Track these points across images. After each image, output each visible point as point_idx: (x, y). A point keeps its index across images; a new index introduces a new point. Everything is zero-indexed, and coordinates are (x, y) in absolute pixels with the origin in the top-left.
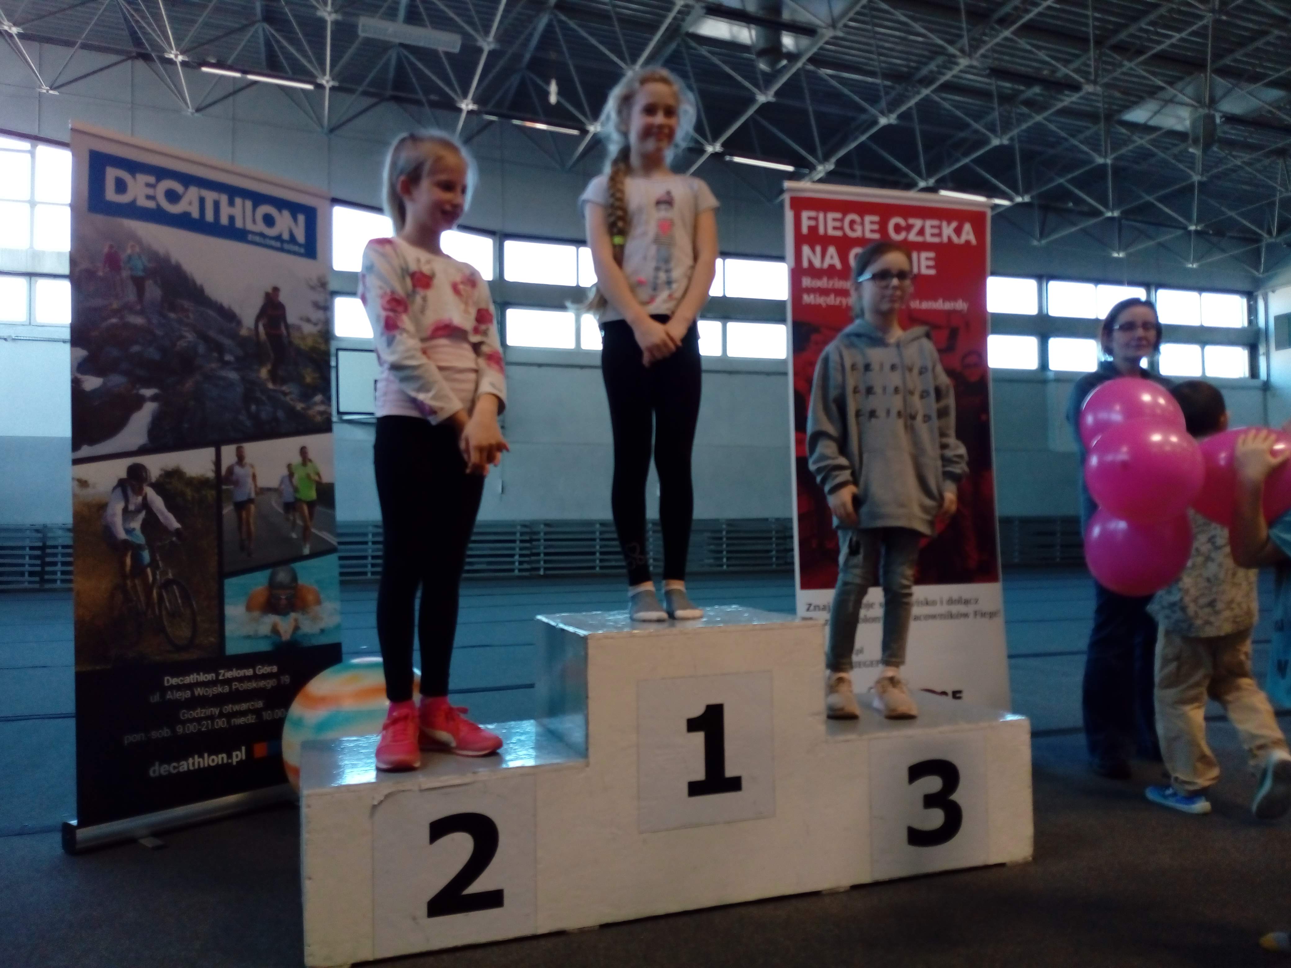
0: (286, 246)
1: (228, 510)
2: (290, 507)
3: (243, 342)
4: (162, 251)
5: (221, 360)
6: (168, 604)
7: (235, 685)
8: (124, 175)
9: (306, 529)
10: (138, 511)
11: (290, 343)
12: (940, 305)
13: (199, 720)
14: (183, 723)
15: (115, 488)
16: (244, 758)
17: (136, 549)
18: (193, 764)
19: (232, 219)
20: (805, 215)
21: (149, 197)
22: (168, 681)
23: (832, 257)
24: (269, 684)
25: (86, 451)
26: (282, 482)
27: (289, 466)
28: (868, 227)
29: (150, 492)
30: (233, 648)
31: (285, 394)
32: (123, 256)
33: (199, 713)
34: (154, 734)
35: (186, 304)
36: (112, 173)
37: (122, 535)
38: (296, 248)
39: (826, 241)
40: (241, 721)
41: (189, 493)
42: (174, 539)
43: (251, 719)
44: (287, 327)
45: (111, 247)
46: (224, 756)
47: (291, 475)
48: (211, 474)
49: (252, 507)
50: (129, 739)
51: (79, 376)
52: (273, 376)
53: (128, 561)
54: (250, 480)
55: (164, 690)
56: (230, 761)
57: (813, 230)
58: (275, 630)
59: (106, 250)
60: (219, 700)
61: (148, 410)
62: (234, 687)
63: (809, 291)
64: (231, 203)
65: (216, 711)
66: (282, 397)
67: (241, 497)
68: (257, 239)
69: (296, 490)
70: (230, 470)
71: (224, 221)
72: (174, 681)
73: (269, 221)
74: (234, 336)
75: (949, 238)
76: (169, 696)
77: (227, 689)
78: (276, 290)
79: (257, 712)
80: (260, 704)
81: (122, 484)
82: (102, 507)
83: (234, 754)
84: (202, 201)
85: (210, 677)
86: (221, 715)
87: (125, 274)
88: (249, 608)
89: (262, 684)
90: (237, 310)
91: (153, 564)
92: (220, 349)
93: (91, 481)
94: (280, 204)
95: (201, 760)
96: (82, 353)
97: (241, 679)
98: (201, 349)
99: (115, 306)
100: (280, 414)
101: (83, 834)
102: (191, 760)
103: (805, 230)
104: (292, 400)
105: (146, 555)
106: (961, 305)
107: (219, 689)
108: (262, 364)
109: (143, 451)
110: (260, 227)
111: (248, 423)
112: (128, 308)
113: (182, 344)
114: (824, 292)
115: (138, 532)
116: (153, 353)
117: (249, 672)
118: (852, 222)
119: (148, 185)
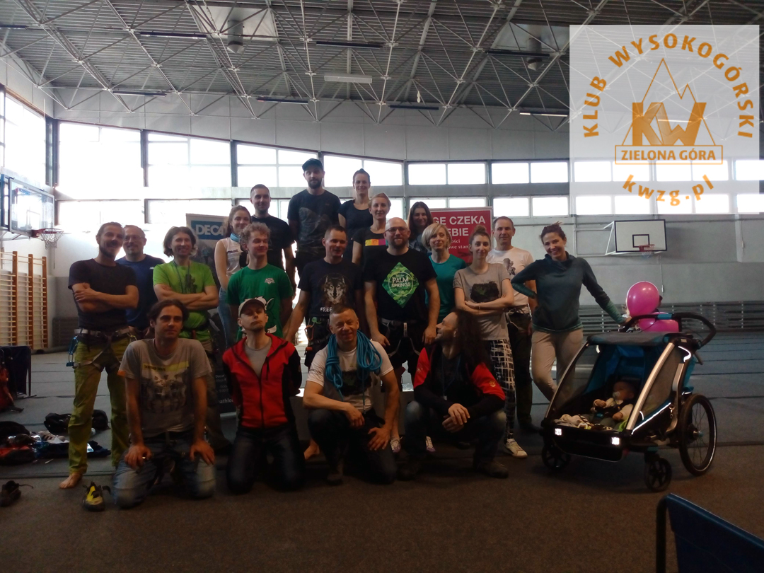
8: (201, 226)
21: (208, 232)
32: (202, 250)
36: (197, 226)
45: (198, 248)
75: (474, 222)
95: (226, 400)
119: (208, 228)
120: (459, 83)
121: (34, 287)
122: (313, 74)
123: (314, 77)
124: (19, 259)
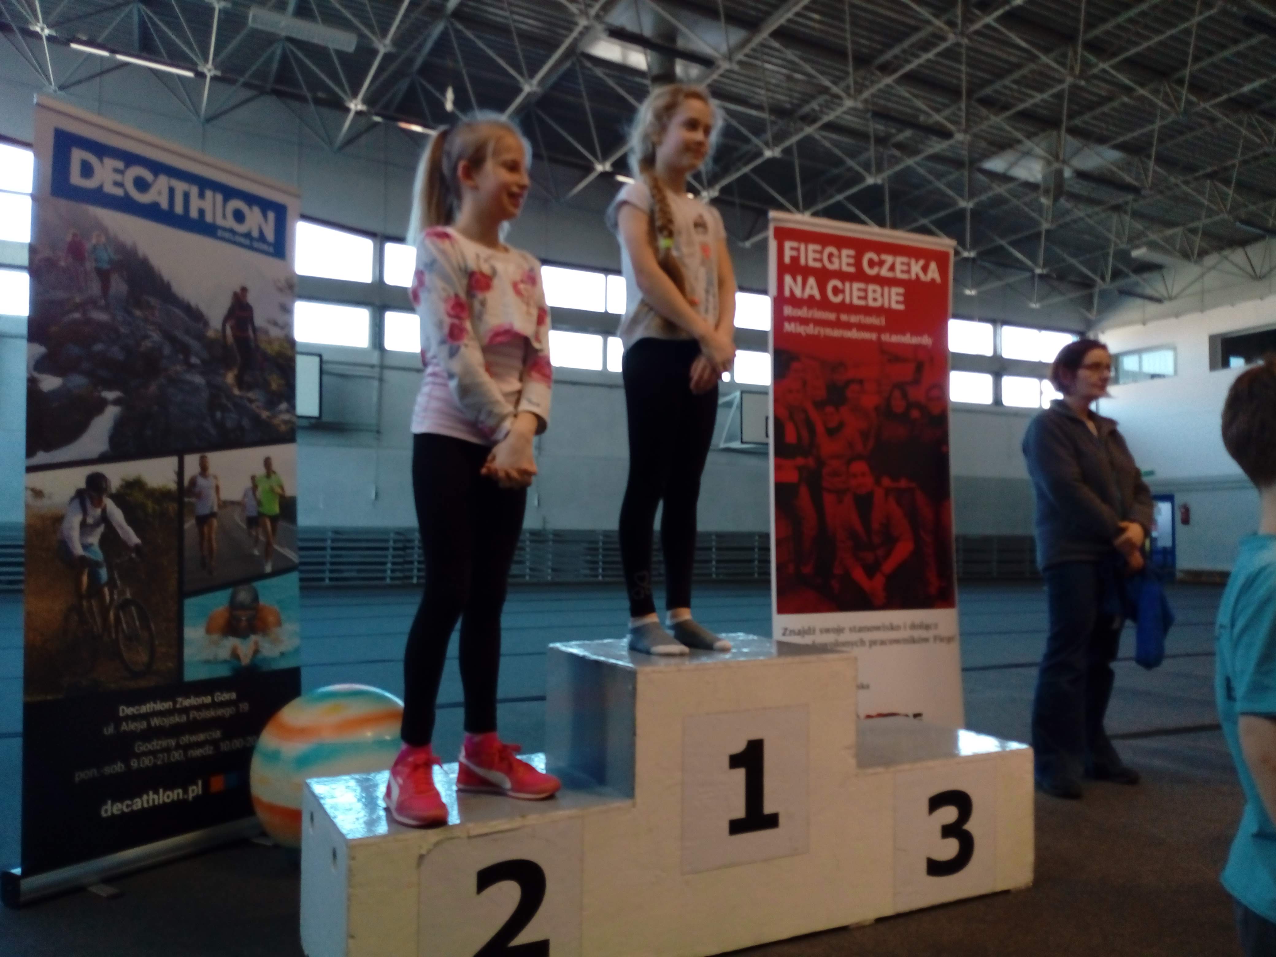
0: (256, 244)
1: (190, 524)
2: (253, 522)
3: (209, 344)
4: (129, 242)
5: (186, 362)
6: (125, 626)
7: (193, 714)
8: (91, 158)
9: (268, 545)
10: (96, 525)
11: (258, 347)
12: (908, 339)
13: (153, 753)
14: (138, 756)
15: (72, 499)
16: (200, 793)
17: (93, 566)
18: (148, 802)
19: (202, 212)
20: (788, 245)
21: (117, 184)
22: (123, 710)
23: (812, 288)
24: (227, 712)
25: (41, 457)
26: (245, 495)
27: (253, 478)
28: (845, 260)
29: (109, 503)
30: (191, 674)
31: (251, 401)
32: (88, 246)
33: (156, 744)
34: (108, 770)
35: (153, 301)
36: (77, 155)
37: (79, 550)
38: (264, 247)
39: (807, 272)
40: (197, 753)
41: (150, 505)
42: (133, 555)
43: (208, 750)
44: (255, 330)
45: (75, 235)
46: (180, 791)
47: (255, 487)
48: (173, 486)
49: (215, 522)
50: (80, 776)
51: (36, 375)
52: (240, 382)
53: (85, 579)
54: (213, 493)
55: (118, 721)
56: (186, 797)
57: (795, 260)
58: (235, 655)
59: (69, 238)
60: (176, 731)
61: (111, 413)
62: (191, 716)
63: (791, 319)
64: (202, 195)
65: (172, 742)
66: (248, 405)
67: (203, 510)
68: (227, 235)
69: (259, 503)
70: (193, 482)
71: (194, 214)
72: (130, 711)
73: (239, 216)
74: (200, 337)
75: (917, 275)
76: (124, 727)
77: (184, 718)
78: (244, 290)
79: (215, 743)
80: (217, 734)
81: (80, 495)
82: (58, 519)
83: (190, 789)
84: (172, 191)
85: (168, 705)
86: (178, 747)
87: (89, 265)
88: (209, 631)
89: (220, 712)
90: (203, 308)
91: (111, 583)
92: (186, 350)
93: (46, 491)
94: (251, 199)
95: (156, 797)
96: (40, 350)
97: (198, 708)
98: (167, 350)
99: (78, 300)
100: (246, 423)
101: (28, 884)
102: (145, 797)
103: (787, 260)
104: (258, 407)
105: (104, 573)
106: (926, 340)
107: (177, 719)
108: (228, 367)
109: (103, 459)
110: (230, 223)
111: (213, 431)
112: (92, 302)
113: (147, 344)
114: (804, 321)
115: (96, 548)
116: (116, 353)
117: (208, 700)
118: (831, 255)
119: (117, 171)
120: (527, 89)
123: (223, 10)
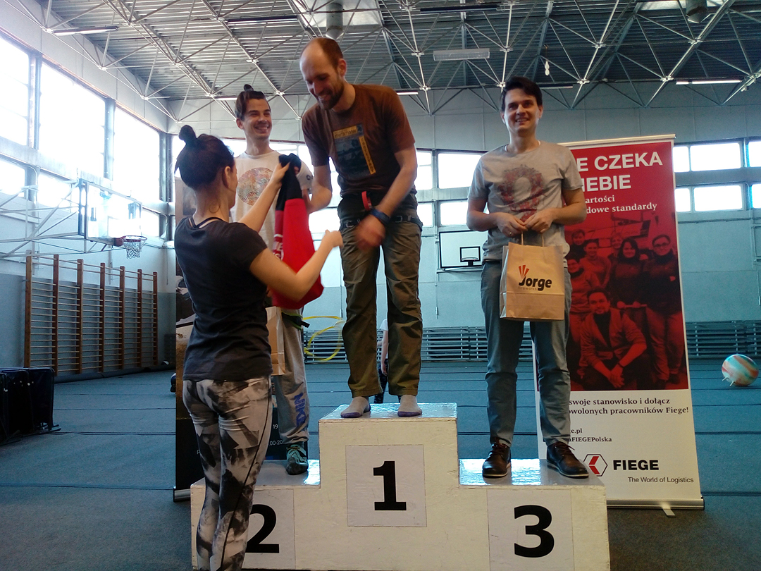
12: (635, 207)
51: (180, 288)
75: (641, 163)
106: (651, 206)
120: (597, 47)
121: (143, 302)
122: (420, 54)
123: (421, 57)
124: (126, 274)
